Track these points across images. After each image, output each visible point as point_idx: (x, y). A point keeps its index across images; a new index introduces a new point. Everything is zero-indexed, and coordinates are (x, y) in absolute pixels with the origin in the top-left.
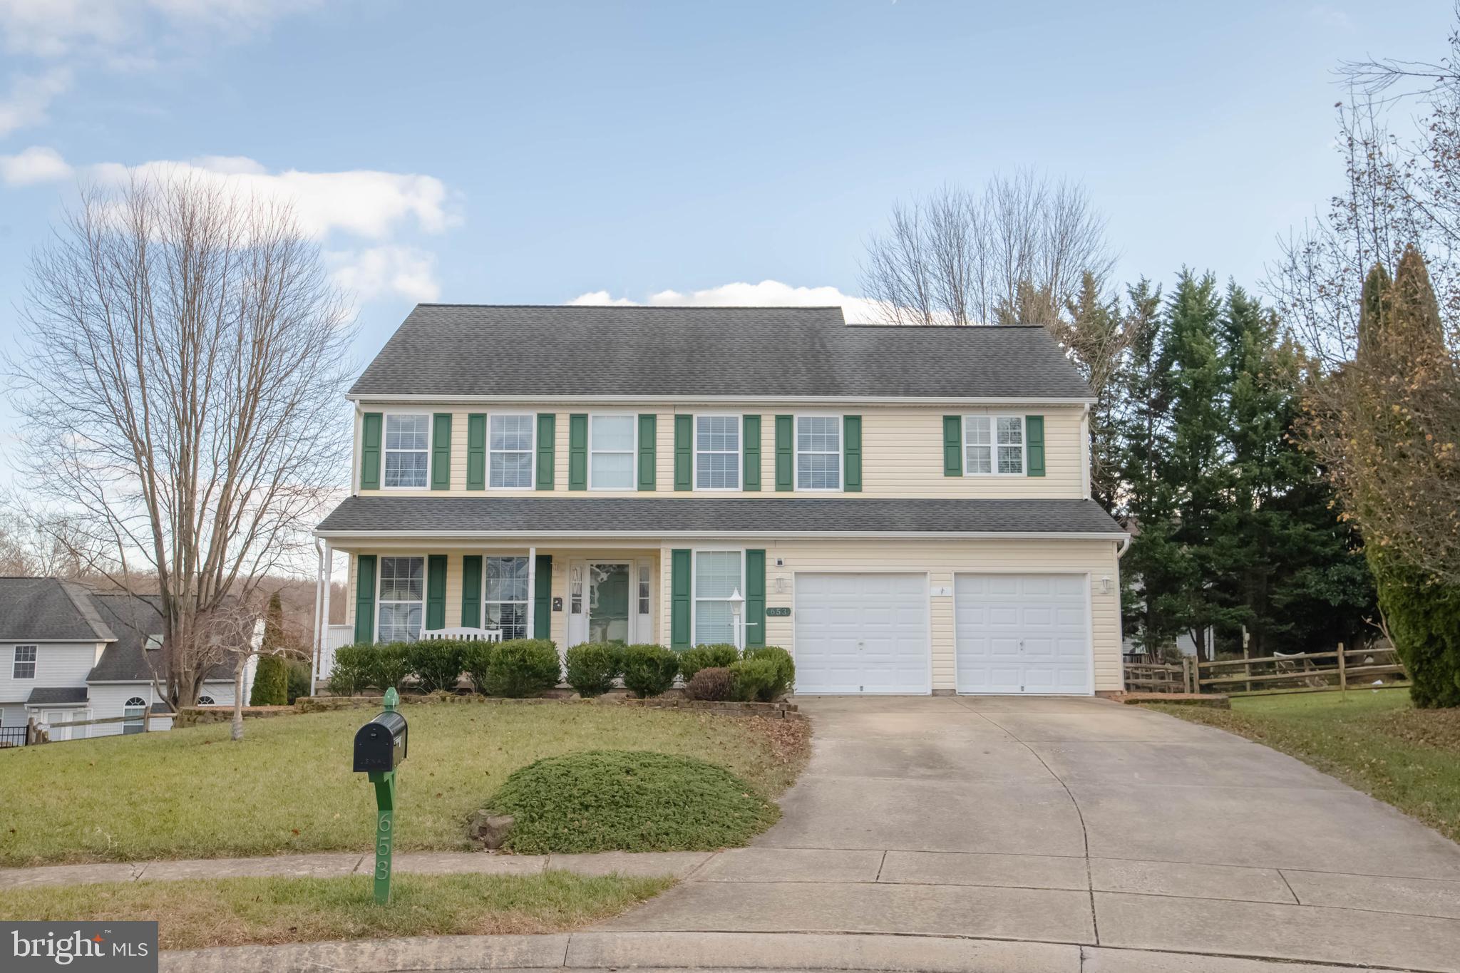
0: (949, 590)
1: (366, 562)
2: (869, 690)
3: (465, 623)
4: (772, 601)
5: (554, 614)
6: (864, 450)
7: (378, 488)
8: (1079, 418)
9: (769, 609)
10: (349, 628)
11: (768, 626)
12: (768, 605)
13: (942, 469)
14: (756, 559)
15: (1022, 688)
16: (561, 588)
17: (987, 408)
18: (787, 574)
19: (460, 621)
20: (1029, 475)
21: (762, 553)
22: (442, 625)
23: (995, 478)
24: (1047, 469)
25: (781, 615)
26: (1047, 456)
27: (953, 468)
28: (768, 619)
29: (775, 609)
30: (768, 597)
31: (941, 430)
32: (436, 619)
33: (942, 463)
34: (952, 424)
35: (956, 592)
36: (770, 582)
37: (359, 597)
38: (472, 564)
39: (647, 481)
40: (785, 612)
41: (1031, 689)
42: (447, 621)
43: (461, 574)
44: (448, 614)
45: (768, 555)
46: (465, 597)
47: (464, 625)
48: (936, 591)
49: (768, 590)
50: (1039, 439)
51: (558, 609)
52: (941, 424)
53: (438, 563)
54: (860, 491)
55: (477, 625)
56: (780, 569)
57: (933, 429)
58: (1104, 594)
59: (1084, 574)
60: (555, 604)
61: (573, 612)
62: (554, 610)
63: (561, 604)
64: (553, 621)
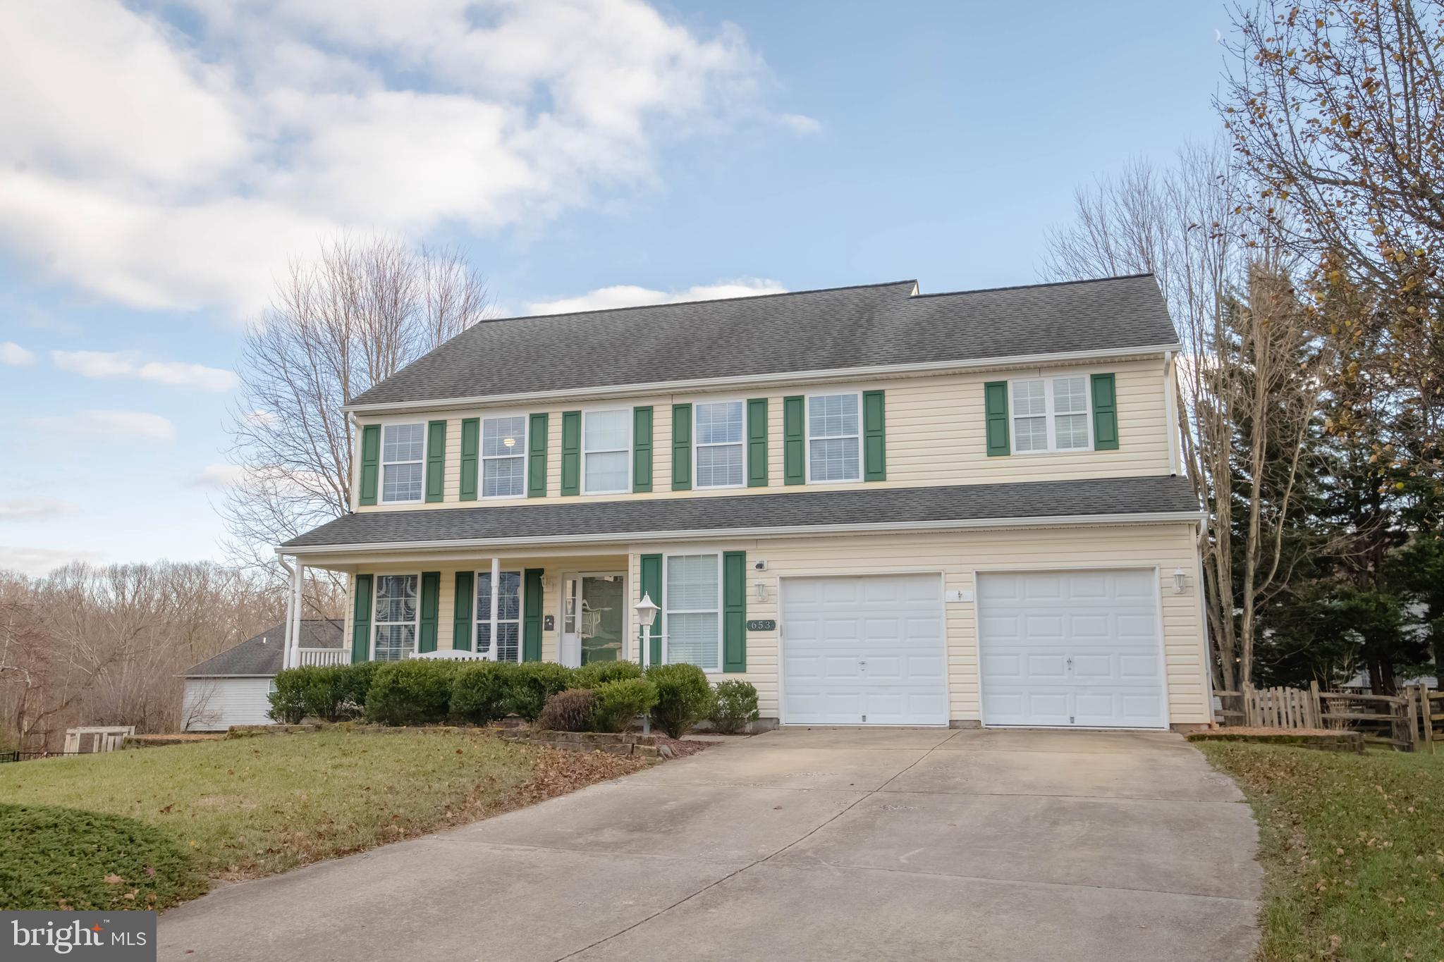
0: (970, 593)
1: (364, 580)
2: (872, 720)
3: (456, 646)
4: (754, 612)
5: (545, 633)
6: (888, 430)
7: (375, 504)
8: (1162, 373)
9: (750, 622)
10: (347, 652)
11: (749, 642)
12: (750, 616)
13: (984, 448)
14: (735, 562)
15: (1072, 718)
16: (553, 604)
17: (1039, 368)
18: (770, 580)
19: (451, 643)
20: (1096, 449)
21: (741, 556)
22: (434, 648)
23: (1052, 455)
24: (1121, 440)
25: (764, 629)
26: (1120, 424)
27: (998, 445)
28: (749, 634)
29: (757, 622)
30: (749, 608)
31: (983, 401)
32: (429, 642)
33: (984, 440)
34: (996, 392)
35: (980, 595)
36: (750, 590)
37: (356, 619)
38: (464, 580)
39: (643, 480)
40: (769, 625)
41: (1084, 720)
42: (439, 643)
43: (453, 592)
44: (440, 636)
45: (748, 558)
46: (456, 617)
47: (455, 647)
48: (952, 595)
49: (749, 600)
50: (1108, 403)
51: (550, 628)
52: (982, 393)
53: (431, 580)
54: (884, 480)
55: (468, 648)
56: (762, 575)
57: (972, 399)
58: (1180, 594)
59: (1153, 569)
60: (546, 623)
61: (566, 632)
62: (545, 630)
63: (553, 623)
64: (544, 642)
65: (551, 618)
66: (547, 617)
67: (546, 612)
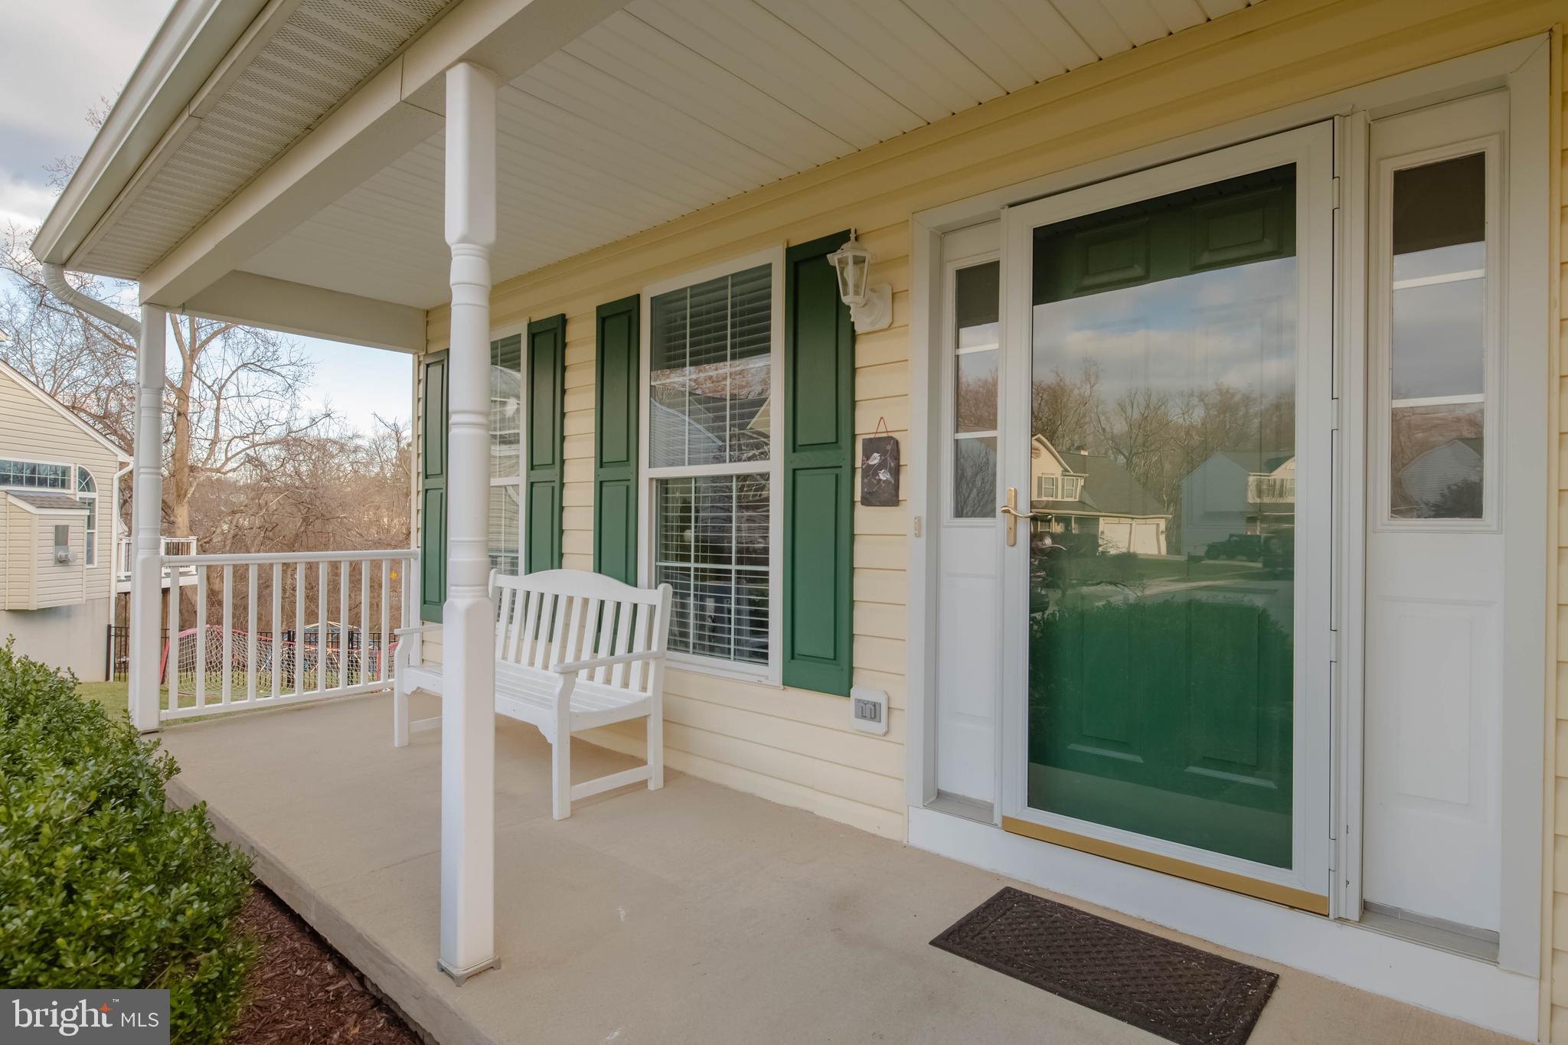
5: (866, 518)
16: (892, 387)
19: (591, 545)
37: (426, 474)
42: (566, 546)
43: (592, 376)
46: (601, 460)
51: (884, 494)
53: (548, 345)
60: (870, 472)
61: (959, 513)
62: (866, 501)
63: (896, 471)
64: (864, 554)
65: (888, 448)
66: (872, 445)
67: (867, 425)
